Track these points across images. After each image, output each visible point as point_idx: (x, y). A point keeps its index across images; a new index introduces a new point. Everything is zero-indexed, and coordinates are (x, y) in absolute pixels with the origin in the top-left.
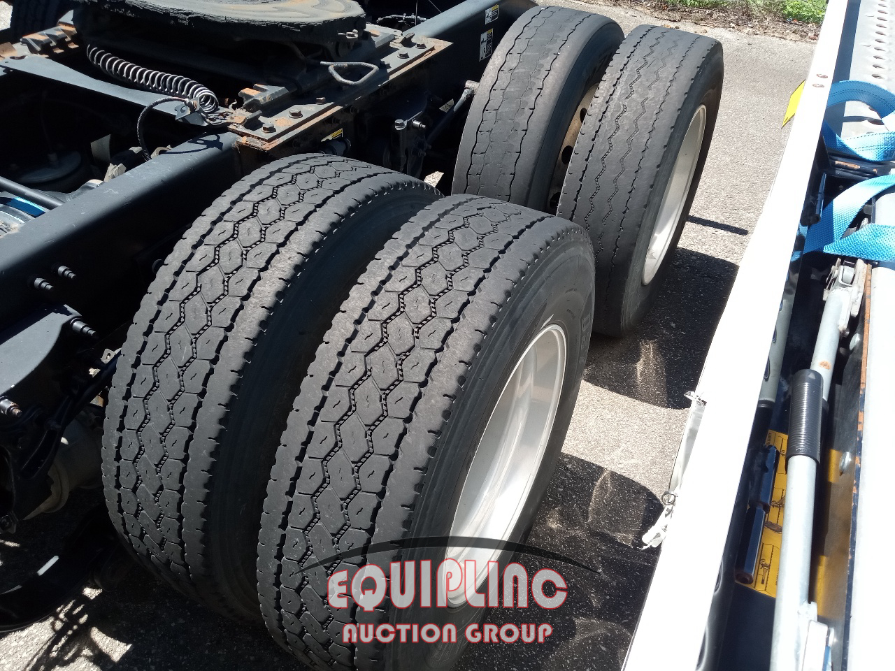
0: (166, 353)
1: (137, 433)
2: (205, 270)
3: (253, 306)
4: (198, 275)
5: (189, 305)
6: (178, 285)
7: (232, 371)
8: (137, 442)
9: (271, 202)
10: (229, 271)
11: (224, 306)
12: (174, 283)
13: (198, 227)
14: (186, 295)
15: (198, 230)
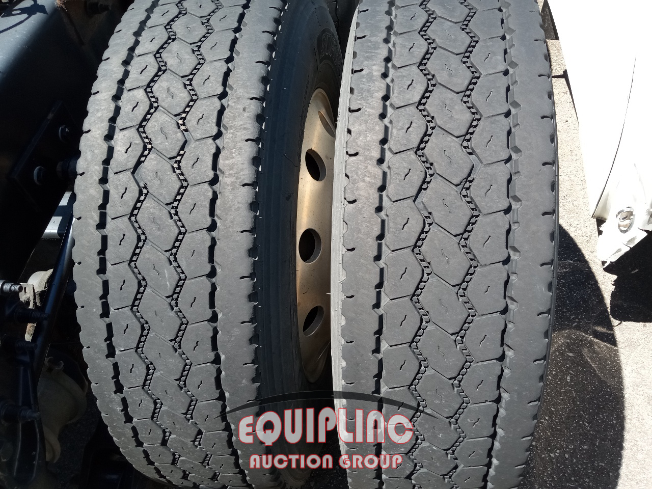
0: (141, 285)
1: (143, 388)
2: (139, 163)
3: (230, 188)
4: (133, 173)
5: (142, 217)
6: (114, 196)
7: (242, 278)
8: (148, 398)
9: (174, 46)
10: (174, 154)
11: (192, 202)
12: (106, 194)
13: (98, 111)
14: (132, 204)
15: (99, 114)
